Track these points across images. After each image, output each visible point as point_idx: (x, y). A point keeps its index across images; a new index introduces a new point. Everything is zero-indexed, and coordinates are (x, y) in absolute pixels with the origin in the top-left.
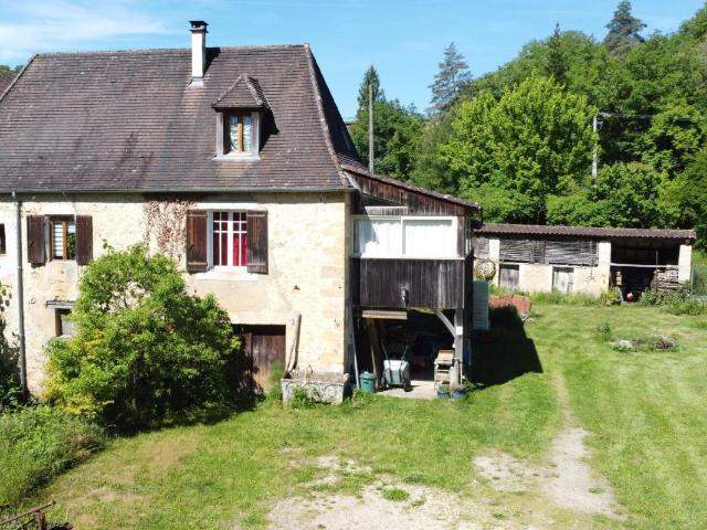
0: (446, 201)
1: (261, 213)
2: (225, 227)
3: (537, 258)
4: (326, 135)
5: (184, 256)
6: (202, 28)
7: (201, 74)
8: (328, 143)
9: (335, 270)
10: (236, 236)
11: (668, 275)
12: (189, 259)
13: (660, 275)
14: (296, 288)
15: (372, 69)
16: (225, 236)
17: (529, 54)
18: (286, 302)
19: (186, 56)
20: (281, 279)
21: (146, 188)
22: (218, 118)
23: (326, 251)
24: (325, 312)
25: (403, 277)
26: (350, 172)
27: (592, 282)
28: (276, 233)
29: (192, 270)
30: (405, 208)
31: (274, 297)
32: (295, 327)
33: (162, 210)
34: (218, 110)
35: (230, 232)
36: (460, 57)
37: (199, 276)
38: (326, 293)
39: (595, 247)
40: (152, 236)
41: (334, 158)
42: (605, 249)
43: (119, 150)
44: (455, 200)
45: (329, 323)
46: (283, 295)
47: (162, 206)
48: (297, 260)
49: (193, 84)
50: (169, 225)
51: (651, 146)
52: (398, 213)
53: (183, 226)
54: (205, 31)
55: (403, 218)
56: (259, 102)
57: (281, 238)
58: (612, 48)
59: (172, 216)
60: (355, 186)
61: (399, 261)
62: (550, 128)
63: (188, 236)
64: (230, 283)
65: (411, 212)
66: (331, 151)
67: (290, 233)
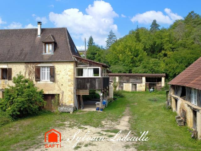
0: (97, 63)
1: (53, 67)
2: (45, 70)
3: (128, 82)
4: (70, 48)
5: (35, 77)
6: (40, 23)
7: (40, 34)
8: (70, 50)
9: (71, 80)
10: (47, 73)
11: (159, 85)
12: (36, 78)
13: (157, 85)
14: (62, 85)
15: (91, 37)
16: (45, 73)
17: (131, 33)
18: (60, 88)
19: (36, 30)
20: (58, 83)
21: (25, 61)
22: (43, 44)
23: (69, 76)
24: (69, 90)
25: (88, 82)
26: (75, 57)
27: (141, 87)
28: (57, 72)
29: (36, 81)
30: (88, 65)
31: (57, 87)
32: (62, 94)
33: (29, 66)
34: (43, 42)
35: (46, 72)
36: (113, 34)
37: (38, 82)
38: (69, 86)
39: (142, 78)
40: (27, 73)
41: (71, 54)
42: (144, 79)
43: (19, 53)
44: (100, 63)
45: (70, 93)
46: (59, 87)
47: (29, 65)
48: (63, 78)
49: (38, 37)
50: (31, 70)
51: (162, 56)
52: (87, 66)
53: (35, 70)
54: (41, 24)
55: (88, 68)
56: (53, 41)
57: (59, 73)
58: (152, 31)
59: (31, 68)
60: (76, 60)
61: (87, 78)
62: (133, 50)
63: (36, 72)
64: (46, 84)
65: (90, 66)
66: (71, 52)
67: (60, 71)
